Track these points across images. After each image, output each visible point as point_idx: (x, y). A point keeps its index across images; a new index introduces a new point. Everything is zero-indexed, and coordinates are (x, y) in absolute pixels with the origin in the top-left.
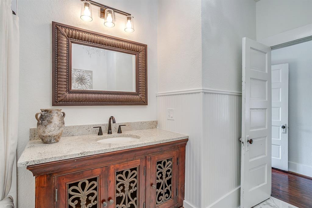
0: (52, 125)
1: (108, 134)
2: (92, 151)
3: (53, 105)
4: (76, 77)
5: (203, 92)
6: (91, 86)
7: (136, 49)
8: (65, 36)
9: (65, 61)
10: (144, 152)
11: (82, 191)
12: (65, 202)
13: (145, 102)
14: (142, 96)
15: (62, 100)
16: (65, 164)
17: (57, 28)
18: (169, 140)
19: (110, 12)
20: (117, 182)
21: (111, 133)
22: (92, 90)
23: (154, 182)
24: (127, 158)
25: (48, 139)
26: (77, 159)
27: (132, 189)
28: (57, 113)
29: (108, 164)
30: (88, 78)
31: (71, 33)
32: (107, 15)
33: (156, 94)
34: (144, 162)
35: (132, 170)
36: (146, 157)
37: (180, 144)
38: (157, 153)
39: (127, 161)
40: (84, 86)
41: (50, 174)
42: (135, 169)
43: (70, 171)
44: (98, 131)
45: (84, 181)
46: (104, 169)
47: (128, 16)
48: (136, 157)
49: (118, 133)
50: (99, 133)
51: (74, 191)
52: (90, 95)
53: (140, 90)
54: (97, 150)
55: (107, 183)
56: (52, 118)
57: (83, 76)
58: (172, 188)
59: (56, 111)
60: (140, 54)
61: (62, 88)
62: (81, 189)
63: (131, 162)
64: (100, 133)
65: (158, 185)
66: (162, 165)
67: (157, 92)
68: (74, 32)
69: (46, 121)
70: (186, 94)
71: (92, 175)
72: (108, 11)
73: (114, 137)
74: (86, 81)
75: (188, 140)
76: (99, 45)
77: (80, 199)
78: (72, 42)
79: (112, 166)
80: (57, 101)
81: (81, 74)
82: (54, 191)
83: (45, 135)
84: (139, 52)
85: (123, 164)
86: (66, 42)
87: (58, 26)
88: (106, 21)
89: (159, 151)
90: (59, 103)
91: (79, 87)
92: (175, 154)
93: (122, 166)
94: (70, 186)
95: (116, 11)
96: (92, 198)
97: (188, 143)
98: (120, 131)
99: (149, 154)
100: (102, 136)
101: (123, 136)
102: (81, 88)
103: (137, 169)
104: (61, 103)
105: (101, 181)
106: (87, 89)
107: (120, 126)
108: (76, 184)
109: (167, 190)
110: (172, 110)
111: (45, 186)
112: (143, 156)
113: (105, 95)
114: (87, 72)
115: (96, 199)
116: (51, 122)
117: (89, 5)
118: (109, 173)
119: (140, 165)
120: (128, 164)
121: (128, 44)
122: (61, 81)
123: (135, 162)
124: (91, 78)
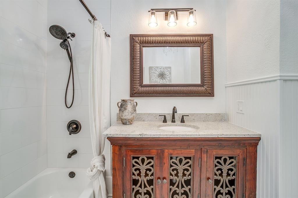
0: (127, 111)
1: (172, 122)
2: (148, 134)
3: (131, 96)
4: (158, 73)
5: (280, 80)
6: (170, 80)
7: (200, 41)
8: (138, 43)
9: (139, 62)
10: (199, 143)
11: (142, 165)
12: (130, 169)
13: (211, 93)
14: (208, 87)
15: (136, 93)
16: (129, 140)
17: (133, 39)
18: (230, 135)
19: (172, 13)
20: (171, 166)
21: (174, 122)
22: (171, 83)
23: (211, 176)
24: (181, 146)
25: (125, 121)
26: (137, 139)
27: (186, 176)
28: (130, 102)
29: (162, 148)
30: (167, 73)
31: (142, 40)
32: (170, 16)
33: (225, 85)
34: (199, 153)
35: (186, 158)
36: (202, 149)
37: (247, 142)
38: (214, 147)
39: (181, 149)
40: (164, 80)
41: (120, 146)
42: (190, 158)
43: (133, 147)
44: (163, 119)
45: (143, 157)
46: (159, 151)
47: (190, 11)
48: (190, 147)
49: (181, 122)
50: (163, 121)
51: (136, 162)
52: (157, 88)
53: (205, 81)
54: (152, 134)
55: (162, 164)
56: (127, 106)
57: (164, 72)
58: (235, 190)
59: (130, 101)
60: (205, 45)
61: (136, 83)
62: (141, 163)
63: (185, 151)
64: (165, 121)
65: (217, 182)
66: (222, 162)
67: (226, 83)
68: (149, 38)
69: (123, 108)
70: (258, 83)
71: (149, 154)
72: (171, 12)
73: (176, 126)
74: (166, 76)
75: (260, 139)
76: (164, 44)
77: (141, 170)
78: (143, 47)
79: (166, 151)
80: (133, 94)
81: (162, 70)
82: (123, 159)
83: (123, 118)
84: (204, 43)
85: (177, 151)
86: (139, 48)
87: (133, 37)
88: (169, 22)
89: (217, 145)
90: (134, 95)
91: (161, 82)
92: (241, 153)
93: (176, 152)
94: (134, 158)
95: (177, 10)
96: (150, 173)
97: (260, 143)
98: (183, 121)
99: (205, 146)
100: (166, 124)
101: (185, 126)
102: (162, 82)
103: (192, 159)
104: (136, 95)
105: (157, 162)
106: (167, 84)
107: (183, 116)
108: (138, 158)
109: (229, 191)
110: (242, 102)
111: (118, 153)
112: (198, 147)
113: (170, 88)
114: (166, 68)
115: (152, 175)
116: (126, 109)
117: (154, 13)
118: (163, 156)
119: (194, 156)
120: (182, 152)
121: (192, 38)
122: (136, 78)
123: (189, 151)
124: (170, 73)
